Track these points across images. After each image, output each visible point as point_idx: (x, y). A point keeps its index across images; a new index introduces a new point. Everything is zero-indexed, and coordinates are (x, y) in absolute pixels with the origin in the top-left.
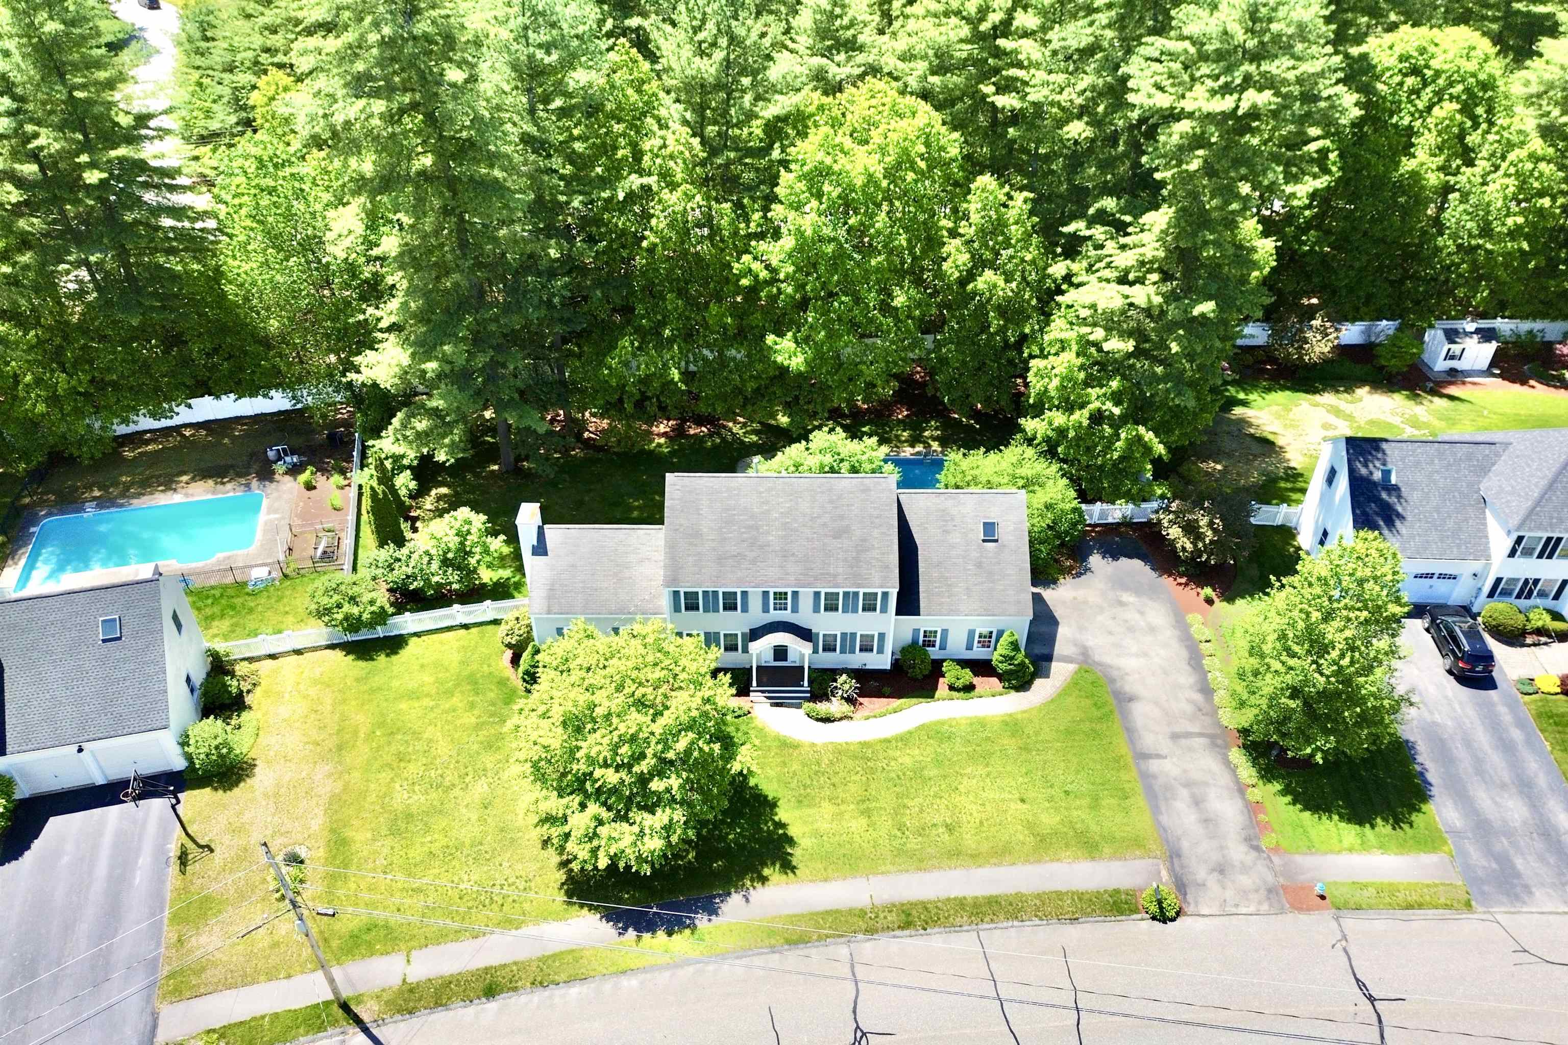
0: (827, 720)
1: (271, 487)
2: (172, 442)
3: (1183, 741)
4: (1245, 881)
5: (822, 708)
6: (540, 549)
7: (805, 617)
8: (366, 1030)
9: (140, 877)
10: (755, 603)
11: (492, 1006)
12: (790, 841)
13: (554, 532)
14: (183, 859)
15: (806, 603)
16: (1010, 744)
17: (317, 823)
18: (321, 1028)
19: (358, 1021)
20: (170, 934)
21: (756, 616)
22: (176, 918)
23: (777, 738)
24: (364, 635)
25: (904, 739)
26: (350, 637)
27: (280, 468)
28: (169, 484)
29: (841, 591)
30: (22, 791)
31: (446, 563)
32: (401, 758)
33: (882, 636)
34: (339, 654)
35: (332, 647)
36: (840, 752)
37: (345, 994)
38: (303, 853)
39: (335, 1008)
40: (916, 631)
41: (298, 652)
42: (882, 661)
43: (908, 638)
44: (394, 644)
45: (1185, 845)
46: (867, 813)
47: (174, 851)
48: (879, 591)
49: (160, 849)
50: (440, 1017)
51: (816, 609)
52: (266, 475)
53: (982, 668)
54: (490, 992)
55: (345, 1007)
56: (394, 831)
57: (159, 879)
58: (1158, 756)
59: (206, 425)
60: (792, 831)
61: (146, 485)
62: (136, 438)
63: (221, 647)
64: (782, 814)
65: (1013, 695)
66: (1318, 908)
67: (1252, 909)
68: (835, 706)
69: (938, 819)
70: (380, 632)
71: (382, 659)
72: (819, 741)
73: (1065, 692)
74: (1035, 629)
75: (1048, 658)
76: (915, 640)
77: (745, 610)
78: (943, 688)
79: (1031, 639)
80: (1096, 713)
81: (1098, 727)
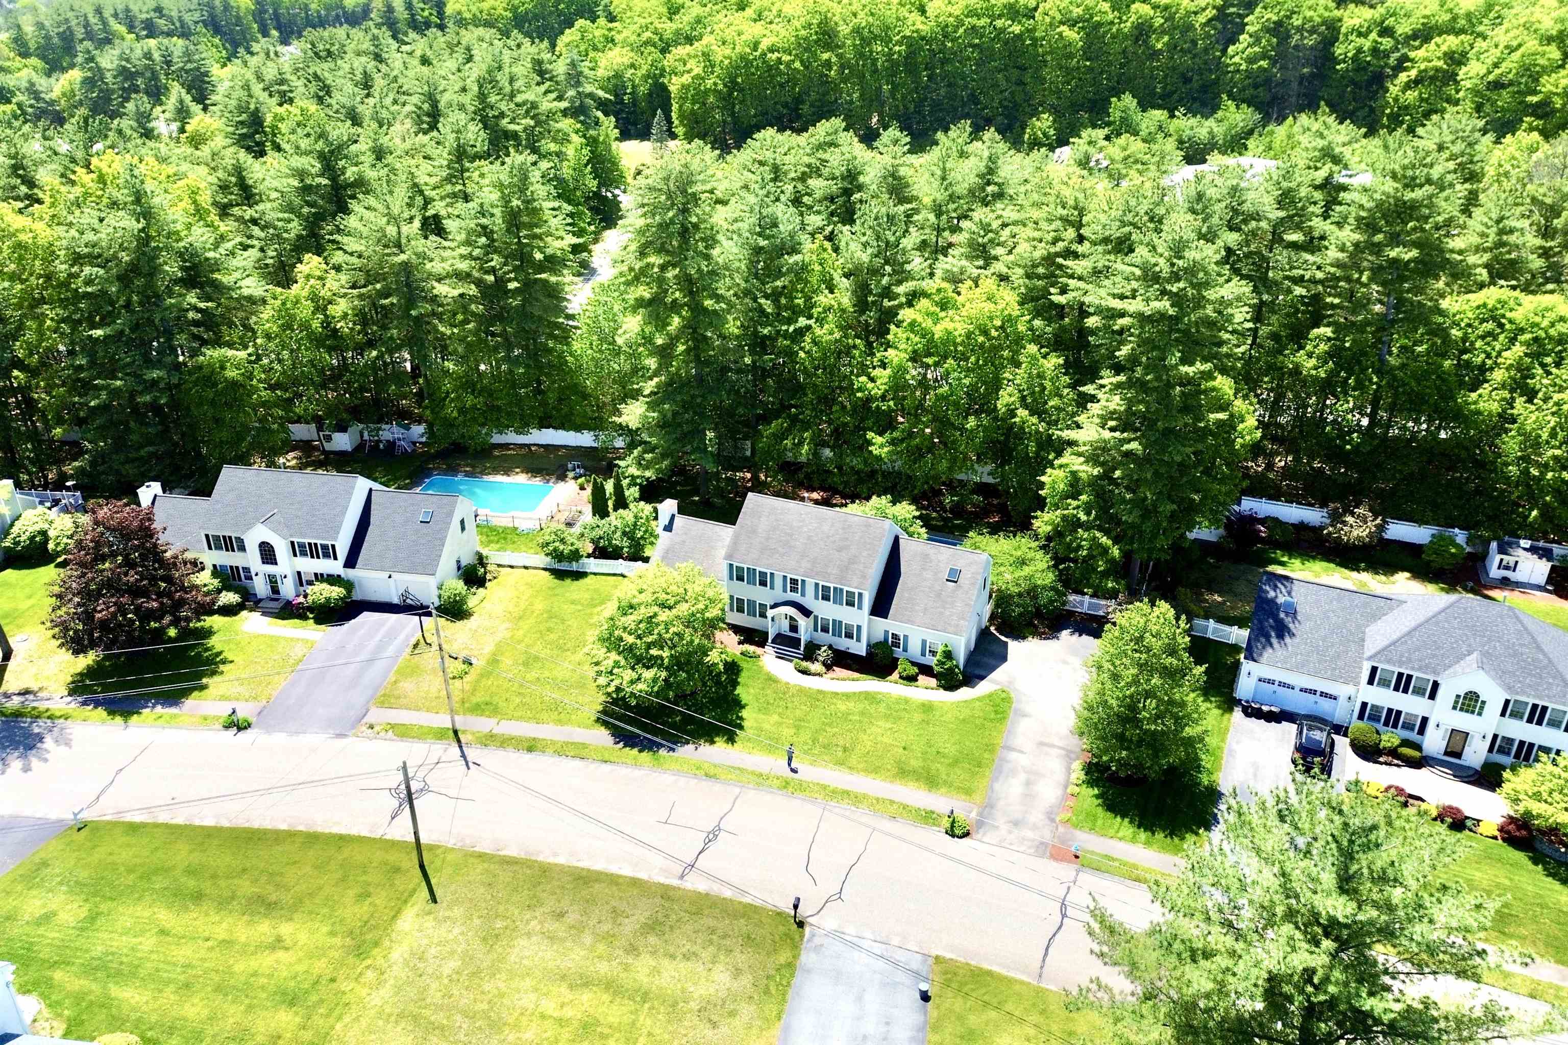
0: (804, 672)
1: (561, 484)
2: (523, 452)
3: (1046, 749)
4: (1030, 834)
5: (805, 664)
6: (669, 528)
7: (809, 601)
8: (460, 747)
9: (391, 651)
10: (778, 582)
11: (528, 757)
12: (741, 727)
13: (680, 520)
14: (416, 646)
15: (810, 590)
16: (917, 717)
17: (489, 649)
18: (440, 739)
19: (459, 741)
20: (392, 678)
21: (778, 594)
22: (399, 672)
23: (768, 674)
24: (564, 566)
25: (847, 696)
26: (557, 566)
27: (571, 474)
28: (507, 472)
29: (832, 586)
30: (357, 595)
31: (624, 534)
32: (549, 630)
33: (859, 627)
34: (547, 573)
35: (545, 569)
36: (802, 691)
37: (458, 727)
38: (474, 661)
39: (451, 733)
40: (886, 632)
41: (526, 568)
42: (859, 648)
43: (880, 637)
44: (579, 575)
45: (1001, 803)
46: (798, 728)
47: (413, 641)
48: (856, 591)
49: (408, 638)
50: (501, 753)
51: (816, 598)
52: (562, 477)
53: (926, 670)
54: (530, 750)
55: (456, 732)
56: (526, 664)
57: (399, 653)
58: (1022, 752)
59: (547, 447)
60: (745, 724)
61: (495, 471)
62: (506, 446)
63: (485, 552)
64: (744, 713)
65: (942, 691)
66: (1070, 862)
67: (1022, 849)
68: (817, 667)
69: (841, 743)
70: (574, 566)
71: (568, 581)
72: (792, 682)
73: (979, 699)
74: (986, 660)
75: (982, 678)
76: (886, 640)
77: (772, 588)
78: (895, 676)
79: (978, 664)
80: (993, 716)
81: (987, 724)
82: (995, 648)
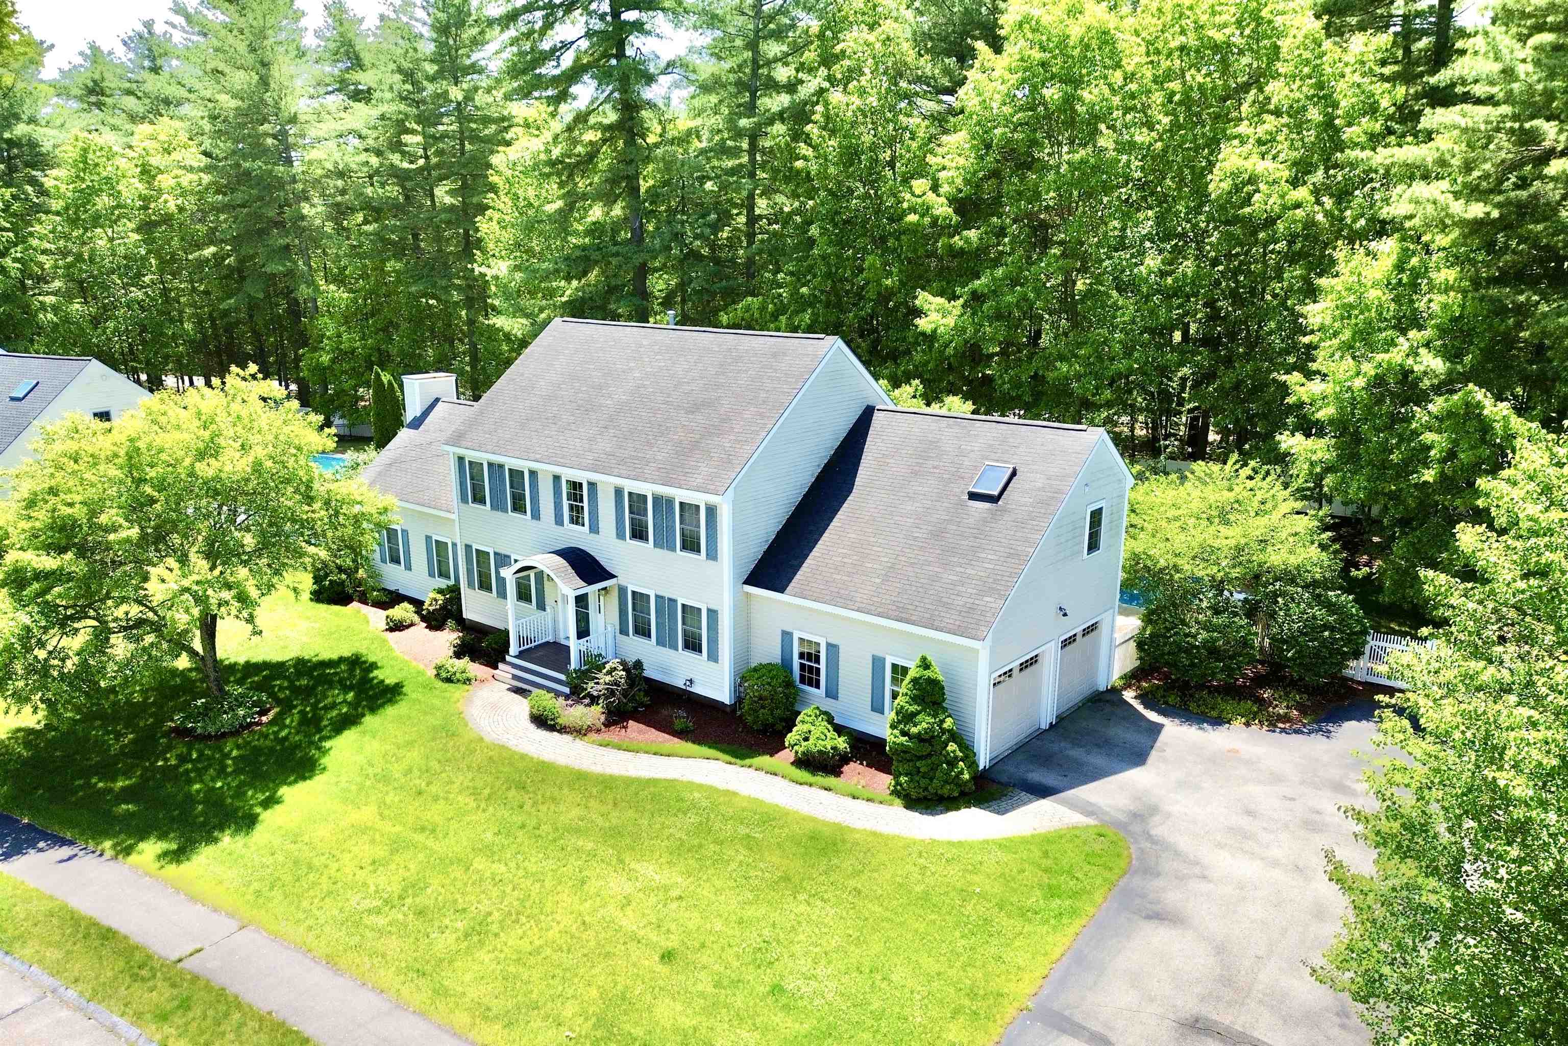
5: (557, 704)
6: (418, 422)
7: (607, 545)
13: (445, 406)
15: (607, 511)
21: (549, 531)
29: (649, 490)
33: (716, 618)
40: (786, 638)
42: (716, 681)
43: (769, 649)
48: (702, 502)
53: (874, 751)
65: (895, 807)
68: (583, 714)
72: (514, 748)
73: (1006, 845)
74: (1076, 753)
75: (1043, 792)
76: (786, 664)
77: (536, 516)
78: (786, 757)
79: (1046, 760)
80: (1035, 899)
81: (1003, 921)
82: (1119, 732)
